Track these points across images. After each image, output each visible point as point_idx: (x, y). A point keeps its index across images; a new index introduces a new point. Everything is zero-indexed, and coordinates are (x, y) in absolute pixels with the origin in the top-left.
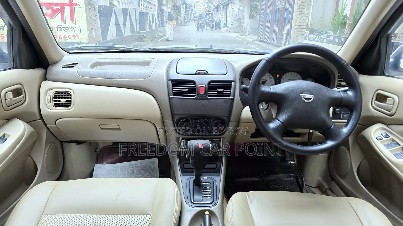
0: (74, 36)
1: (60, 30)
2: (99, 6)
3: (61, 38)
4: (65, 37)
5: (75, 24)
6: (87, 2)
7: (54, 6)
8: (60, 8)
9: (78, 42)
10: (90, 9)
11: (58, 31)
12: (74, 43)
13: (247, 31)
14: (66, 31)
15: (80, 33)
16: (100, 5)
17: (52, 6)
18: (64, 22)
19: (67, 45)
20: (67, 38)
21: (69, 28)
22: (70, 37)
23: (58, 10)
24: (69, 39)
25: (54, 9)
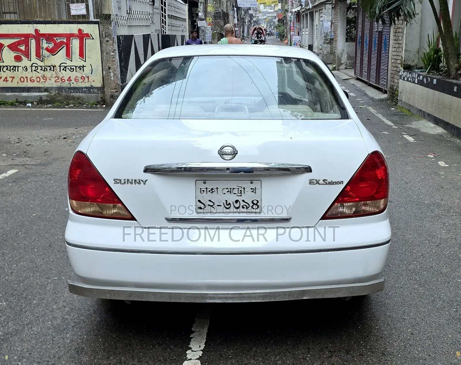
0: (83, 78)
1: (63, 70)
2: (118, 37)
3: (63, 81)
4: (69, 79)
5: (85, 61)
6: (104, 33)
7: (57, 38)
8: (65, 41)
9: (88, 86)
10: (107, 41)
11: (60, 71)
12: (82, 87)
13: (342, 62)
14: (72, 70)
15: (91, 74)
16: (120, 36)
17: (55, 38)
18: (70, 58)
19: (72, 91)
20: (73, 81)
21: (76, 67)
22: (77, 79)
23: (62, 43)
24: (76, 83)
25: (57, 42)
